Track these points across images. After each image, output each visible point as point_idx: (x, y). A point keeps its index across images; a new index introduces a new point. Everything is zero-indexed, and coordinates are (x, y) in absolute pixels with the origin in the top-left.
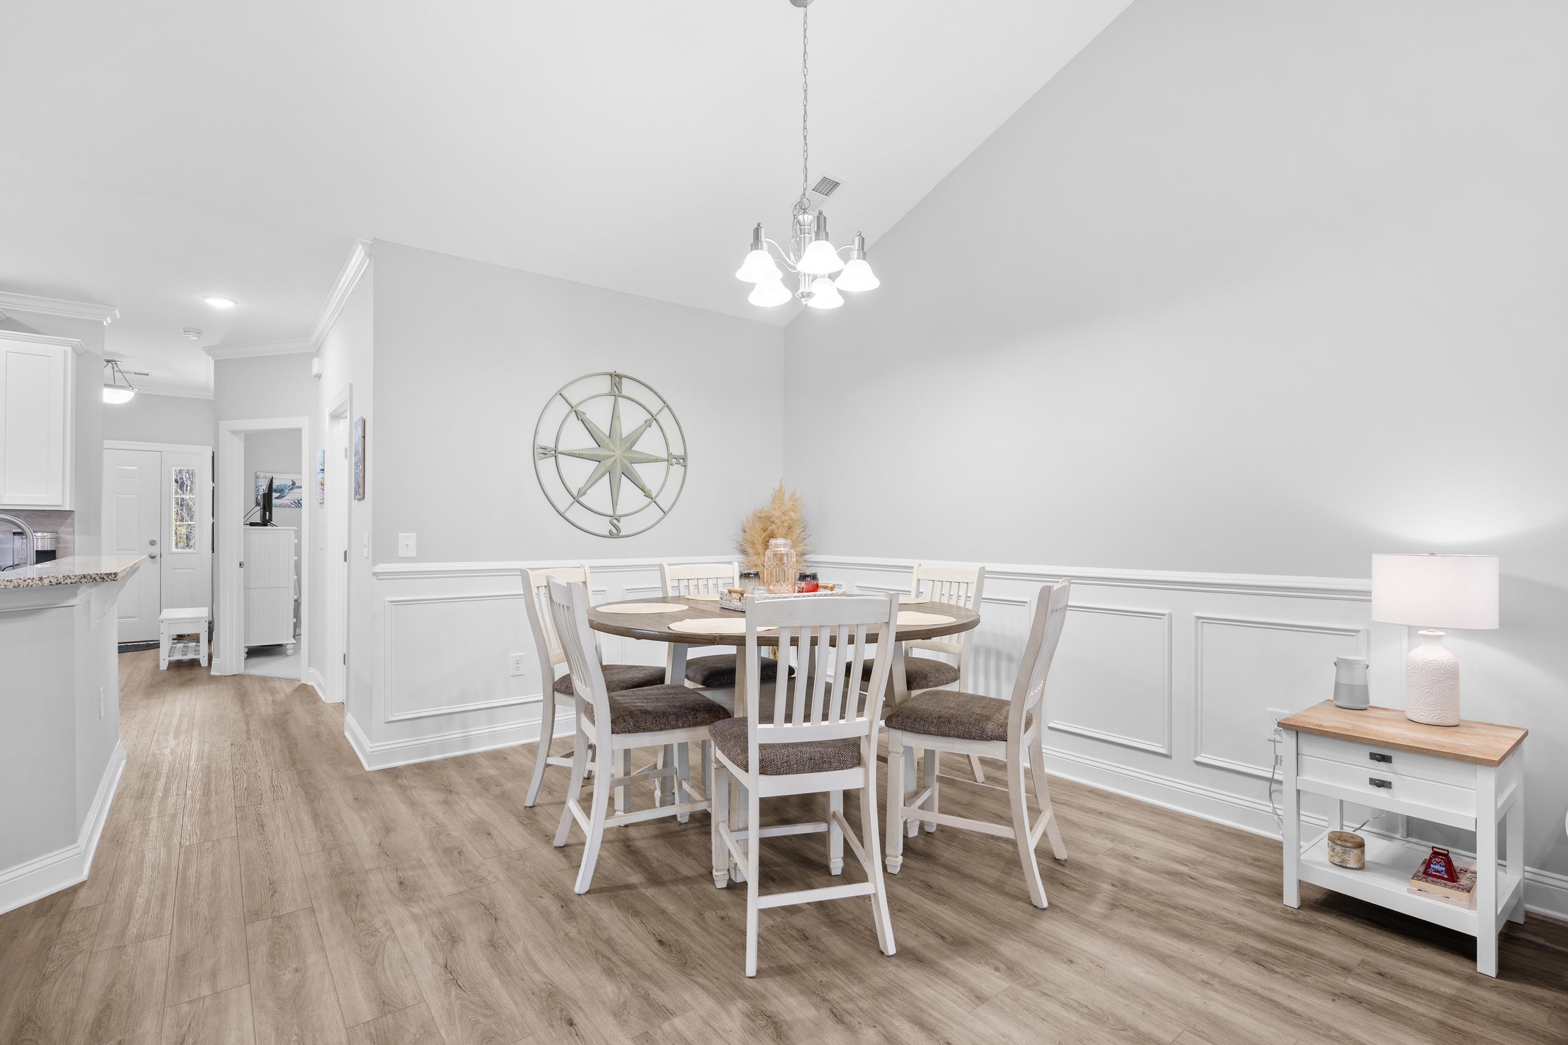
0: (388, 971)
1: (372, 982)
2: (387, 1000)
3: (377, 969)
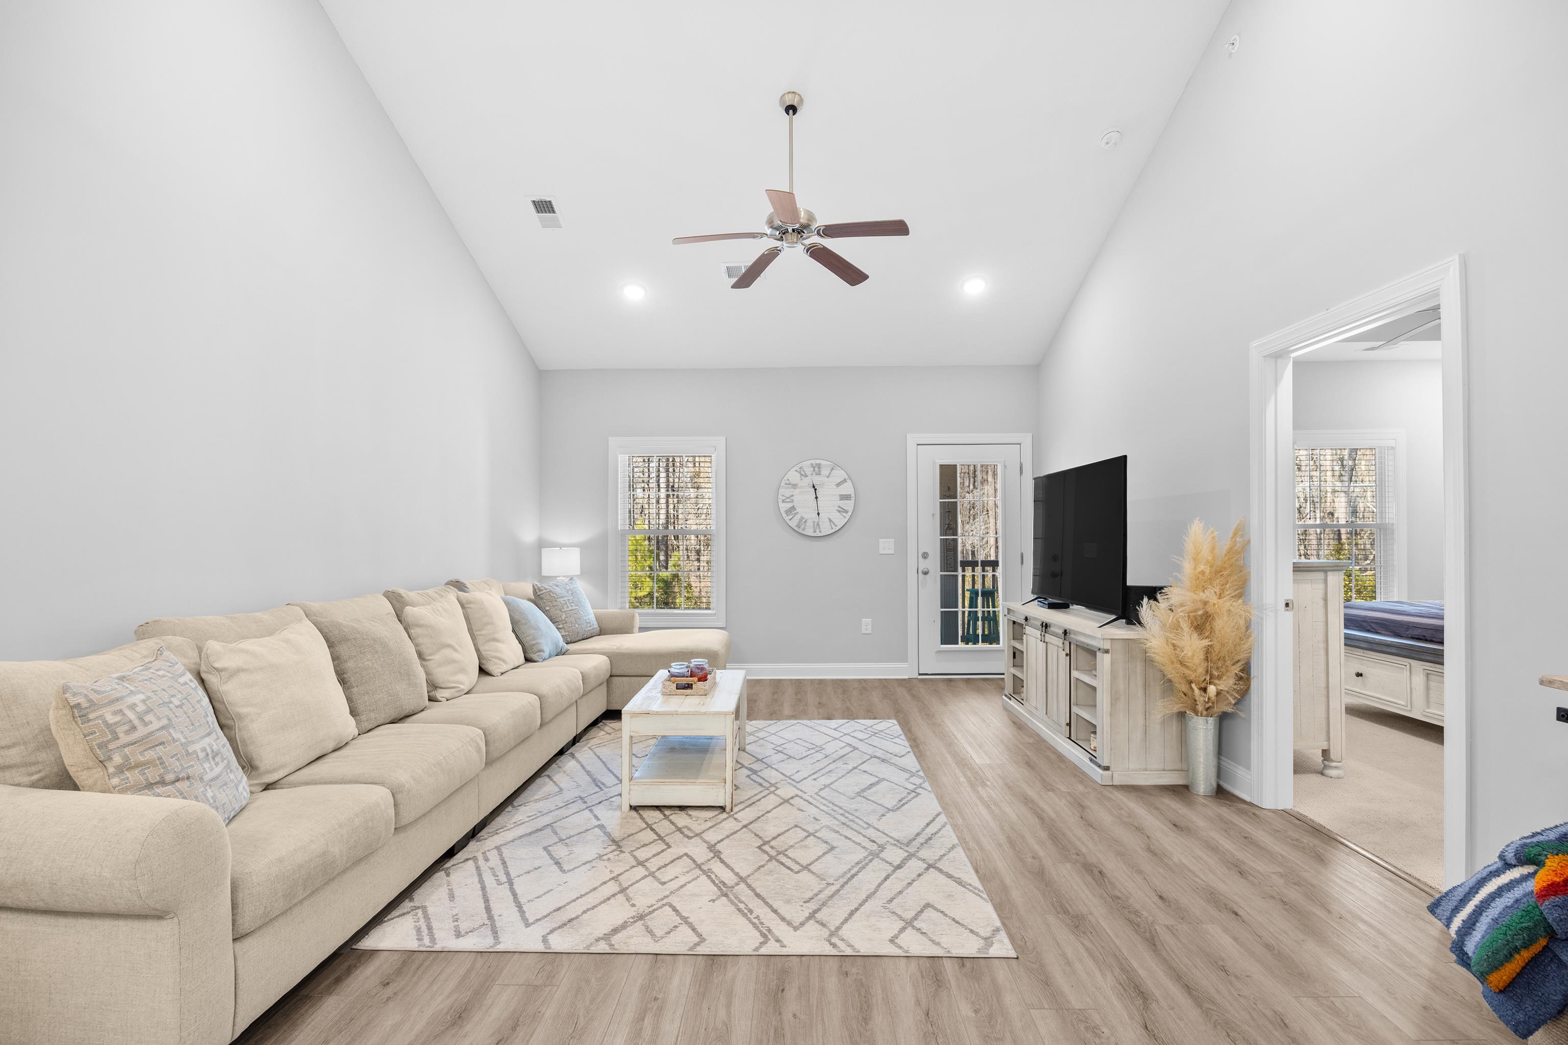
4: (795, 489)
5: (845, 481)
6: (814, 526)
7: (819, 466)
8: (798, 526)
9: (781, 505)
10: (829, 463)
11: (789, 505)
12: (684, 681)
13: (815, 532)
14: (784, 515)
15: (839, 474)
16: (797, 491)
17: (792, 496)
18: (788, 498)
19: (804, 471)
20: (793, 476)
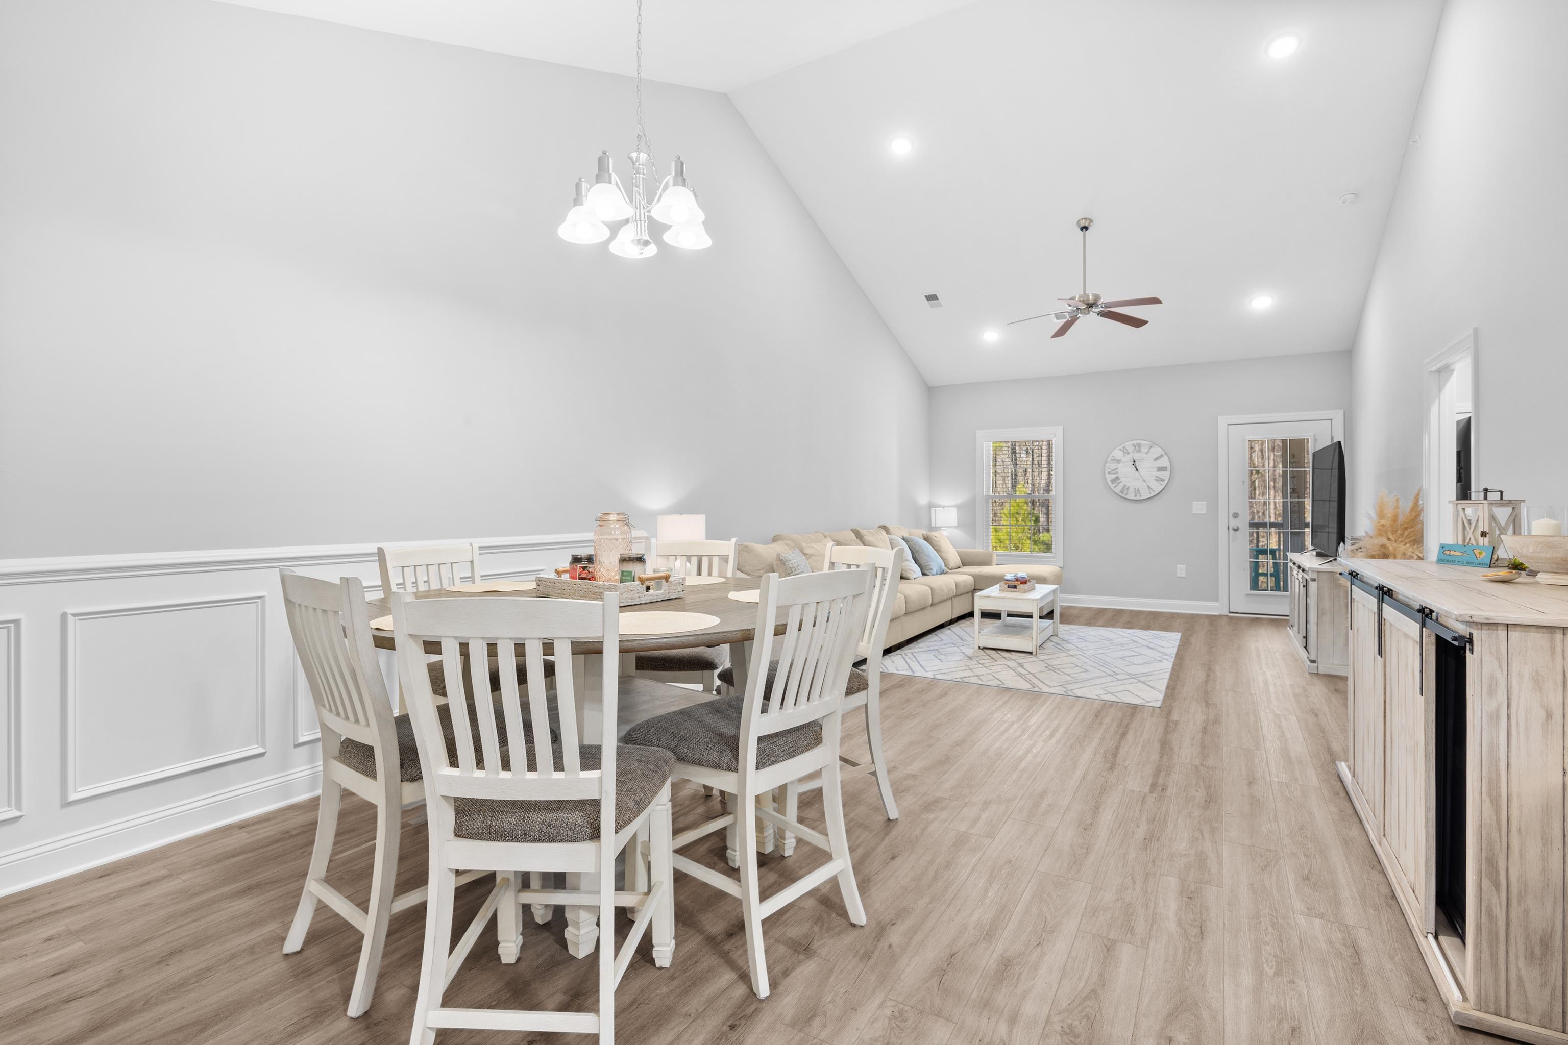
0: (1086, 974)
1: (1106, 974)
2: (1105, 950)
3: (1095, 983)
4: (1119, 463)
5: (1162, 456)
6: (1135, 492)
7: (1139, 445)
8: (1122, 492)
9: (1107, 476)
10: (1147, 442)
11: (1114, 476)
12: (1013, 583)
13: (1136, 496)
14: (1110, 483)
15: (1157, 451)
16: (1121, 465)
17: (1117, 469)
18: (1113, 470)
19: (1126, 449)
20: (1117, 454)
